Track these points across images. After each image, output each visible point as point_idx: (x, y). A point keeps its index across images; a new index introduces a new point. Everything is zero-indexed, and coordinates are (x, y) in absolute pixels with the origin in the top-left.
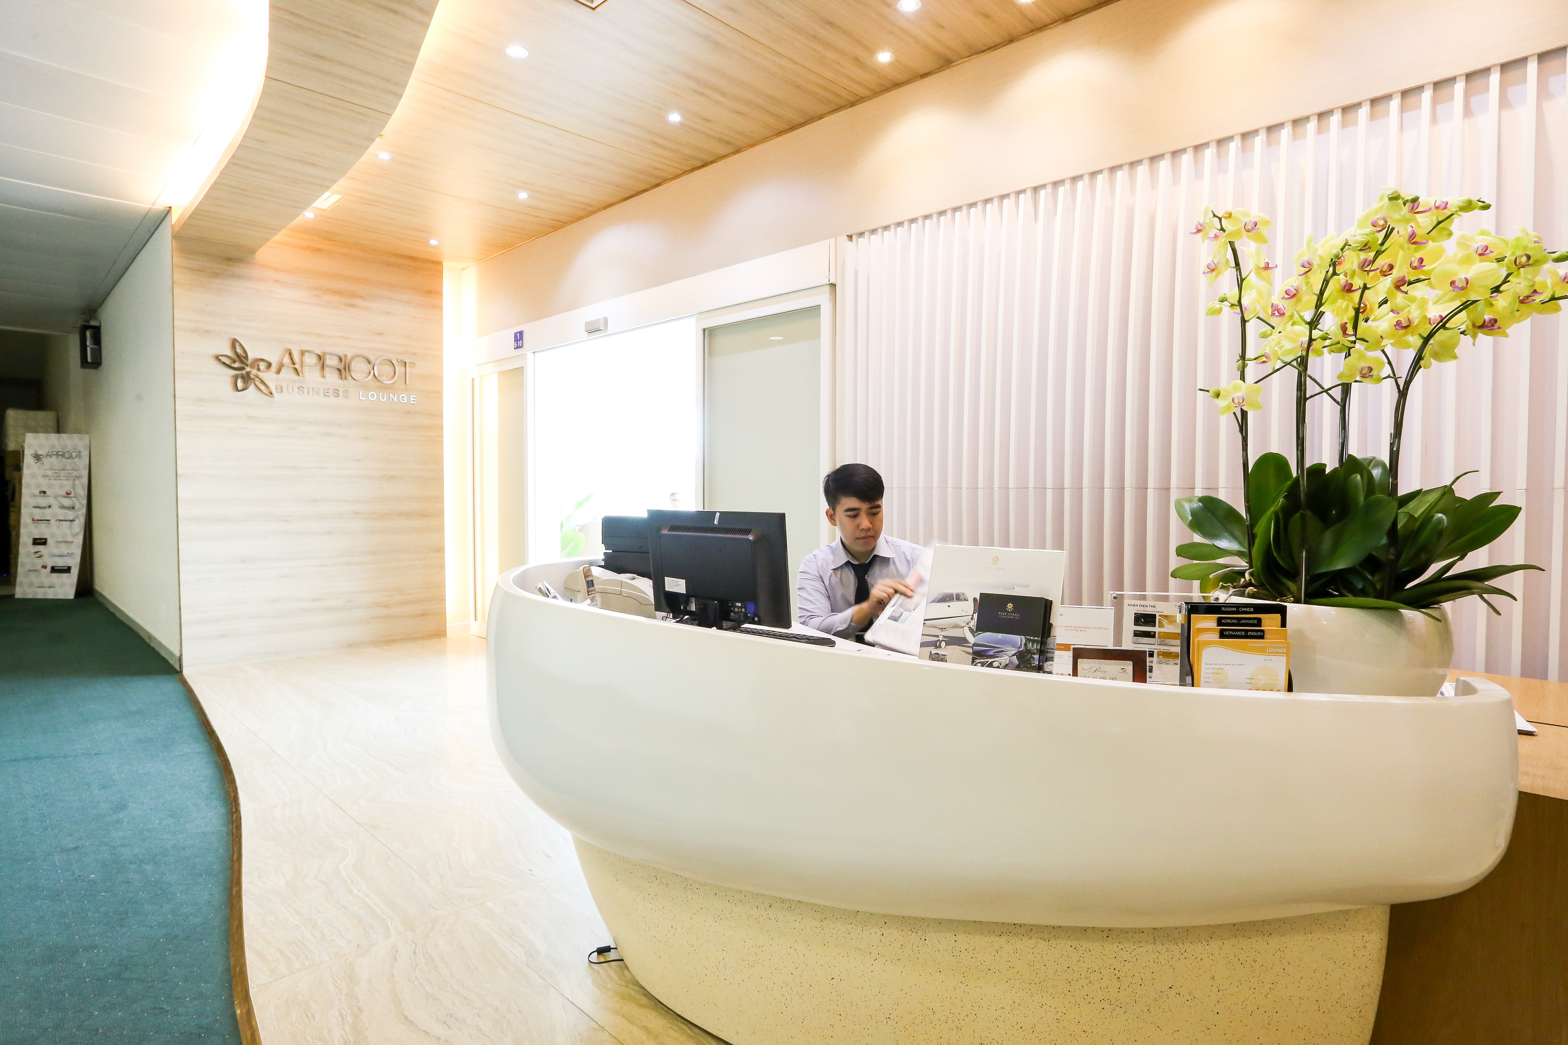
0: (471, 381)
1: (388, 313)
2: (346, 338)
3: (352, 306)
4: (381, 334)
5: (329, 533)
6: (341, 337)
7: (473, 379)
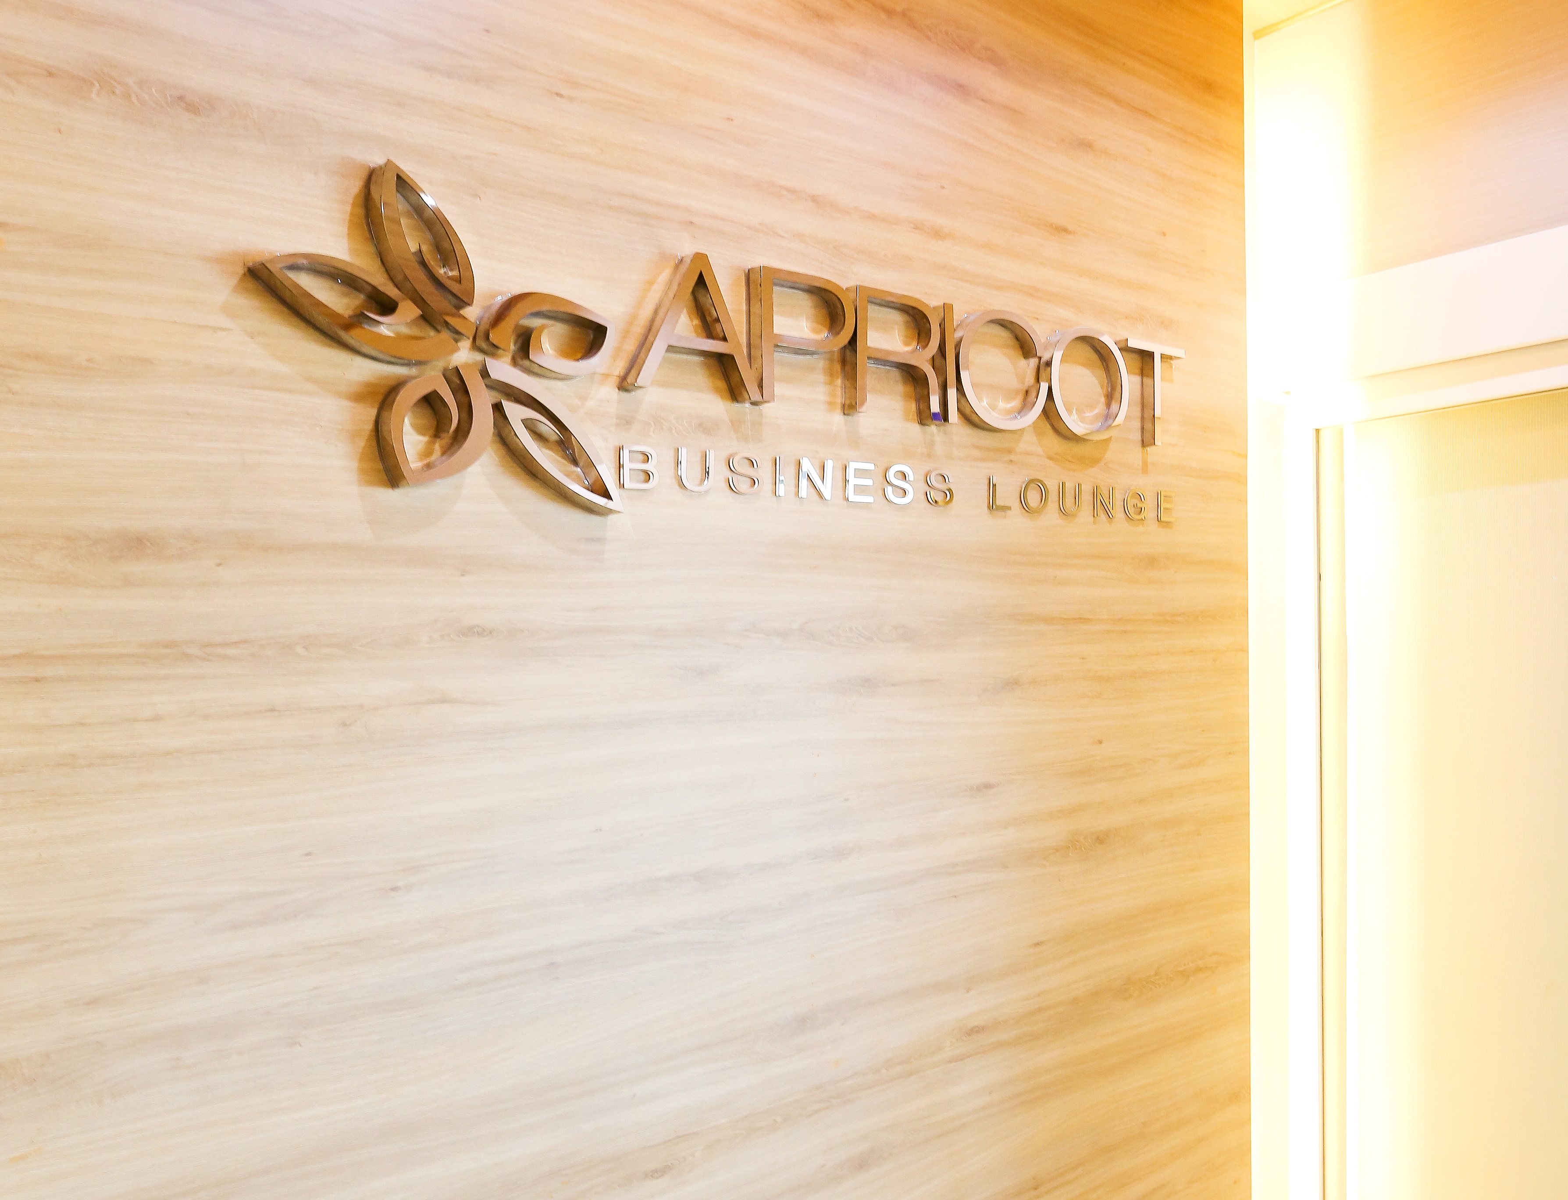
0: (1312, 435)
1: (1085, 145)
2: (937, 234)
3: (962, 90)
4: (1062, 230)
5: (862, 1164)
6: (917, 227)
7: (1318, 431)
